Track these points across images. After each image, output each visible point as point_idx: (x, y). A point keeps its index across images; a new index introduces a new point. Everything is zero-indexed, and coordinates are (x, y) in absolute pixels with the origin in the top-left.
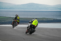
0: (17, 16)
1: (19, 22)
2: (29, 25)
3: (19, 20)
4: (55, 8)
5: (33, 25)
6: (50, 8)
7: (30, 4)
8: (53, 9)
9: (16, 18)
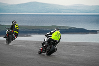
0: (14, 24)
1: (18, 34)
2: (46, 40)
3: (17, 30)
4: (73, 10)
5: (52, 40)
6: (63, 10)
7: (31, 3)
8: (69, 11)
9: (12, 27)
